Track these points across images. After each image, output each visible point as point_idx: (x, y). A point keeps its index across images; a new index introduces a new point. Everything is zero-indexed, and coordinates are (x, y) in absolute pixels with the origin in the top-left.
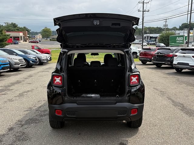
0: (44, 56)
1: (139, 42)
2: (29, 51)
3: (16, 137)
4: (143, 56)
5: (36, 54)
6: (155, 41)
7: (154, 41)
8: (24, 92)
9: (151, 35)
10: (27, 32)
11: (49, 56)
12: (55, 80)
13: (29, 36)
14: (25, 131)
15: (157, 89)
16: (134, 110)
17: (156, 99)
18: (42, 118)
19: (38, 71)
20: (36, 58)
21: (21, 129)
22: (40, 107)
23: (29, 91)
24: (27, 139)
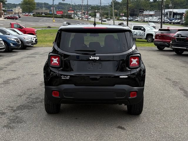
0: (28, 38)
1: (158, 21)
2: (9, 31)
3: (10, 120)
4: (159, 39)
5: (17, 34)
6: (181, 18)
7: (178, 19)
8: (9, 80)
9: (175, 11)
10: (2, 3)
11: (35, 38)
12: (53, 61)
13: (4, 9)
14: (19, 115)
15: (169, 80)
16: (133, 93)
17: (165, 90)
18: (34, 104)
19: (21, 57)
20: (17, 39)
21: (14, 114)
22: (31, 95)
23: (14, 79)
24: (22, 122)
